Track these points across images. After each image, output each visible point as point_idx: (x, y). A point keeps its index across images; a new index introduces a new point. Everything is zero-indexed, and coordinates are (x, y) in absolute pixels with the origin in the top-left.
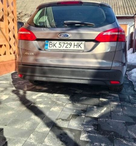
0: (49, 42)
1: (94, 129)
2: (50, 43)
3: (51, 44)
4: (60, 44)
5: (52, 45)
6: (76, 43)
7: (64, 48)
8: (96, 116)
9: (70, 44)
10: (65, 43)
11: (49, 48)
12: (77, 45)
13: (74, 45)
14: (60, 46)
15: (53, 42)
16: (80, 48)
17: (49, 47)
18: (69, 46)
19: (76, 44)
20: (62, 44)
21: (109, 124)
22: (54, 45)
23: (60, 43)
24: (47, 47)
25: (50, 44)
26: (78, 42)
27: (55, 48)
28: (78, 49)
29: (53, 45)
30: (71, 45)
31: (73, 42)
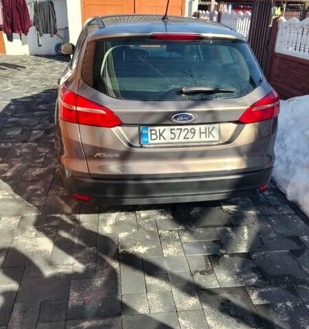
0: (149, 128)
1: (260, 278)
2: (151, 130)
3: (153, 132)
4: (173, 131)
5: (155, 134)
6: (203, 127)
7: (181, 139)
8: (243, 249)
9: (193, 131)
10: (181, 129)
11: (150, 142)
12: (206, 133)
13: (201, 133)
14: (173, 136)
15: (157, 128)
16: (211, 138)
17: (151, 139)
18: (190, 135)
19: (203, 130)
20: (177, 133)
21: (272, 262)
22: (161, 135)
23: (171, 130)
24: (146, 139)
25: (151, 134)
26: (207, 126)
27: (162, 141)
28: (207, 139)
29: (158, 134)
30: (194, 133)
31: (197, 128)
